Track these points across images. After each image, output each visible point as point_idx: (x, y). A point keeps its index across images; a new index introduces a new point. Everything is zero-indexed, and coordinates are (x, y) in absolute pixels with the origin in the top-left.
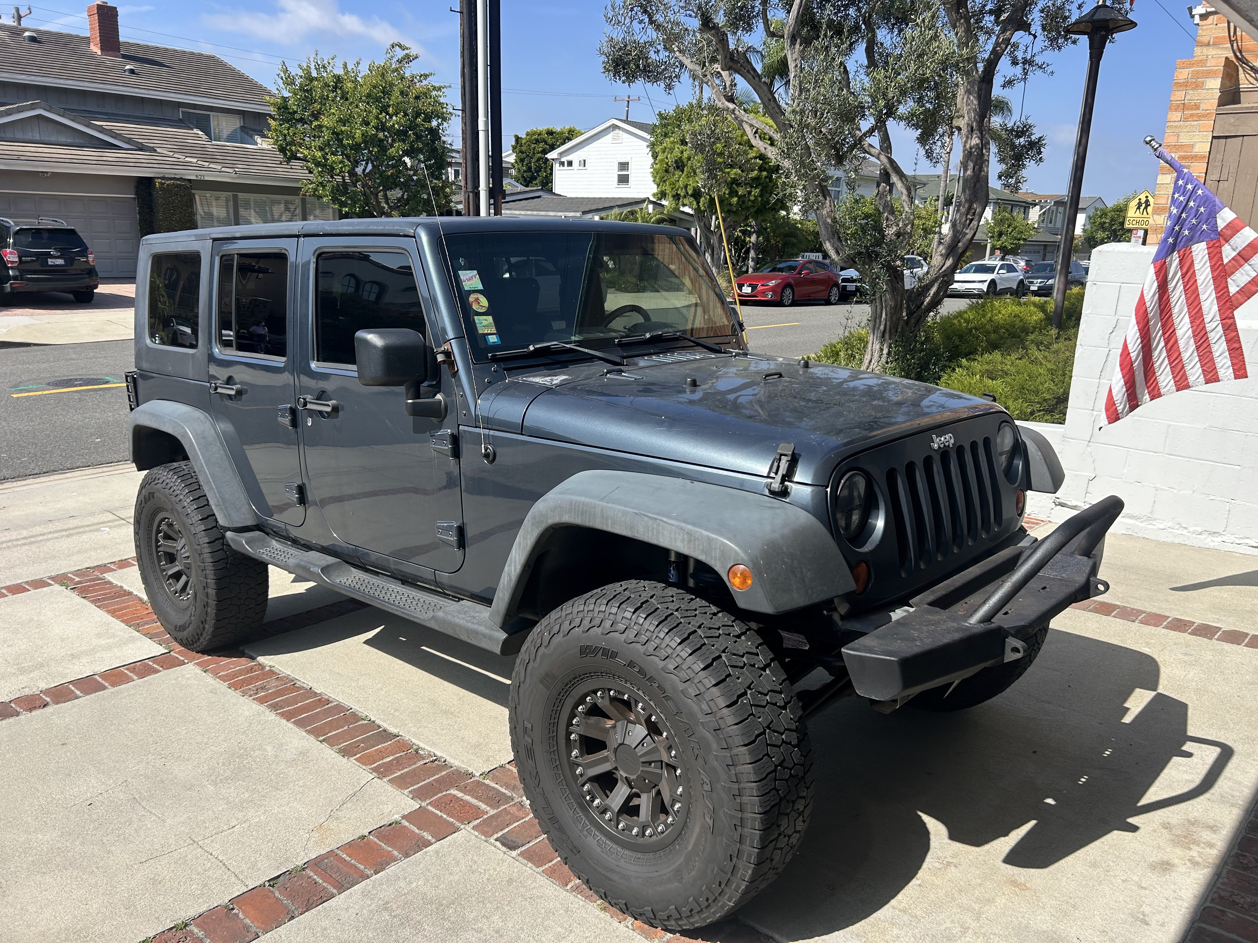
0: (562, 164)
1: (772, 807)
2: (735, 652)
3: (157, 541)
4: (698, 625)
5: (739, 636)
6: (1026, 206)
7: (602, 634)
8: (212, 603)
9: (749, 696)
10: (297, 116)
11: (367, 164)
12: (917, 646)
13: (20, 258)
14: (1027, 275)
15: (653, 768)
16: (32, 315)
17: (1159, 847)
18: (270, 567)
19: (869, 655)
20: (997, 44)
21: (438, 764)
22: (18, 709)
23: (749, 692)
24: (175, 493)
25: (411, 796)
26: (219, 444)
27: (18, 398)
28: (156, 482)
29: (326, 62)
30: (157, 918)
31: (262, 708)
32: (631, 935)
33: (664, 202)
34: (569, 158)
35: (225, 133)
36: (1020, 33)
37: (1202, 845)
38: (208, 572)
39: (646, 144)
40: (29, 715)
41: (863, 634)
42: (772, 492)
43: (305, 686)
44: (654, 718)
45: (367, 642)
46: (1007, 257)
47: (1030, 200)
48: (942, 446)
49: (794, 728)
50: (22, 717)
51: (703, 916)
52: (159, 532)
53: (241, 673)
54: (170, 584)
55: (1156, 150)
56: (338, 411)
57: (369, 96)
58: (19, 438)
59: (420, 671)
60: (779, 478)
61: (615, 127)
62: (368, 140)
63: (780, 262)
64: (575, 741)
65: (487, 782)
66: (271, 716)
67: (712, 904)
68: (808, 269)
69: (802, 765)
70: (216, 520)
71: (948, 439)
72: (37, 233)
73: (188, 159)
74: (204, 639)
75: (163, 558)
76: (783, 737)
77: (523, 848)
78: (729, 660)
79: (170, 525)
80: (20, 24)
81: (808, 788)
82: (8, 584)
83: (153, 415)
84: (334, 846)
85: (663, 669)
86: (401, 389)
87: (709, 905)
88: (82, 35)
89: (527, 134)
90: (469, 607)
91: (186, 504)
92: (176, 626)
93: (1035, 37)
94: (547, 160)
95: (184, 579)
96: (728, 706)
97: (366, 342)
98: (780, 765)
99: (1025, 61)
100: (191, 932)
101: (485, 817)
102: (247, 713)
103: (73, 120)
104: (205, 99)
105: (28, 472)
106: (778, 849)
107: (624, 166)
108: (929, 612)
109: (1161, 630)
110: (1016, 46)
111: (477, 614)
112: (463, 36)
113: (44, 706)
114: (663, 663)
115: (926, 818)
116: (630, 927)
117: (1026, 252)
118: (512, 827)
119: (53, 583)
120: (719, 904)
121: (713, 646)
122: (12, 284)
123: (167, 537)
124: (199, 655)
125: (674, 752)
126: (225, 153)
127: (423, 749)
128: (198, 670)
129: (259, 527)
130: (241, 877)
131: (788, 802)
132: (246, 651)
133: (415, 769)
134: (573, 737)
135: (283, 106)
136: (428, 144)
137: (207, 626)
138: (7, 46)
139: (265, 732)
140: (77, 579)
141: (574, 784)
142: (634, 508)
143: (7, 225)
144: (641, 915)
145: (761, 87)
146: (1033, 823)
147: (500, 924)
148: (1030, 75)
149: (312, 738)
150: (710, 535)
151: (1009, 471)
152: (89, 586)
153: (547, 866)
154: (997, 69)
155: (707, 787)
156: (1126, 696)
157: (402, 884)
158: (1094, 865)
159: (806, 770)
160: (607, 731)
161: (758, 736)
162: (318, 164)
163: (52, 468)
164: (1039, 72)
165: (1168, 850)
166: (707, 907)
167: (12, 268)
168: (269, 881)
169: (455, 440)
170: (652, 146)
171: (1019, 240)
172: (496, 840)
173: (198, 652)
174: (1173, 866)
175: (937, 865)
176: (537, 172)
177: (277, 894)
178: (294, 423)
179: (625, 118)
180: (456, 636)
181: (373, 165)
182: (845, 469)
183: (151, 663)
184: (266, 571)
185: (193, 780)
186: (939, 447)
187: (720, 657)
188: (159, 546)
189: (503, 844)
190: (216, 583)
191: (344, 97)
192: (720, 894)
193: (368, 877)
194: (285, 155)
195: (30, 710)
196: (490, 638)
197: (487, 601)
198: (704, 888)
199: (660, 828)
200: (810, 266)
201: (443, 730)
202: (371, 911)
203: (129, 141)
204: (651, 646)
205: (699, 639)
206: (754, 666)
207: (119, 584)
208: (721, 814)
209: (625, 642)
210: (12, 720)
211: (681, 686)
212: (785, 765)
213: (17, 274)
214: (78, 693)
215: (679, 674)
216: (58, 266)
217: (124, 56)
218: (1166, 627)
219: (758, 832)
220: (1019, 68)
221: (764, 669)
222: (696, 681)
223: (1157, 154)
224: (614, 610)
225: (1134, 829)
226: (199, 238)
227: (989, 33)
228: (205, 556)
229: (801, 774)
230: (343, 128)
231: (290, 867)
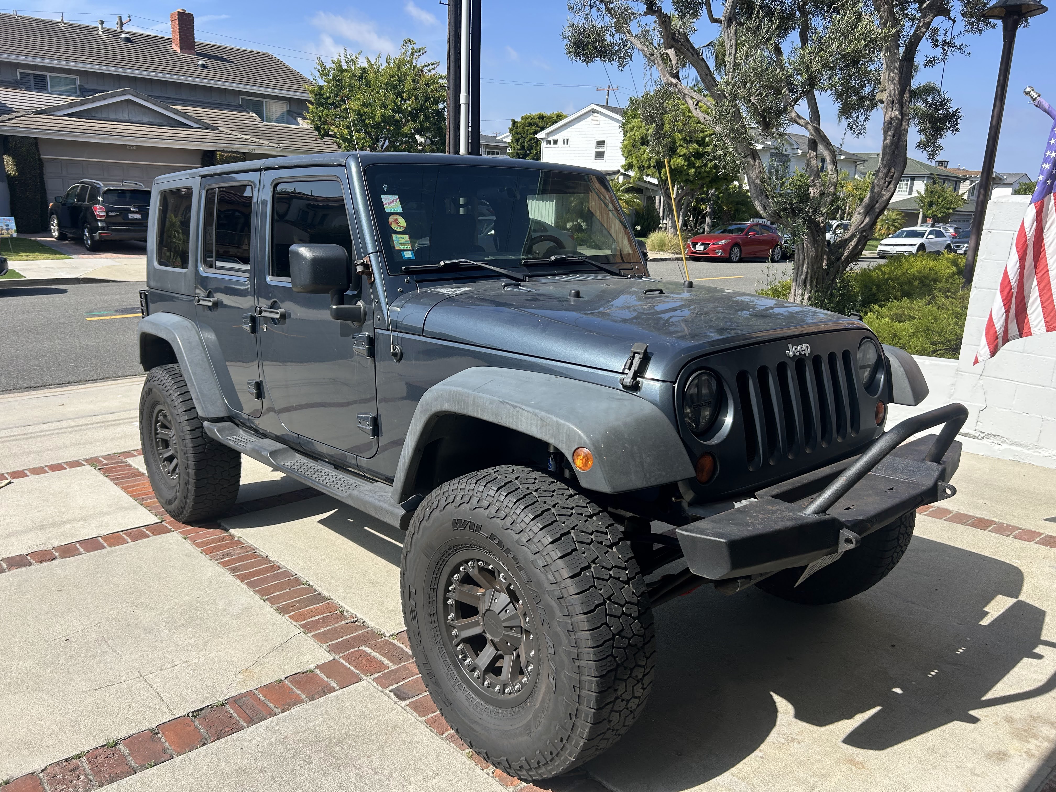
0: (549, 142)
1: (608, 672)
2: (584, 530)
3: (156, 430)
4: (552, 504)
5: (591, 516)
6: (957, 181)
7: (470, 509)
8: (192, 481)
9: (592, 569)
10: (330, 101)
11: (385, 141)
12: (748, 530)
13: (107, 212)
14: (955, 240)
15: (513, 633)
16: (115, 258)
17: (998, 738)
18: (243, 455)
19: (699, 536)
20: (918, 28)
21: (357, 624)
22: (32, 561)
23: (593, 566)
24: (167, 389)
25: (328, 649)
26: (201, 348)
27: (91, 321)
28: (154, 379)
29: (354, 57)
30: (94, 736)
31: (224, 571)
32: (489, 781)
33: (631, 173)
34: (555, 137)
35: (275, 116)
36: (941, 18)
37: (1041, 739)
38: (189, 455)
39: (618, 125)
40: (38, 565)
41: (700, 518)
42: (625, 387)
43: (263, 554)
44: (512, 586)
45: (321, 522)
46: (936, 224)
47: (961, 175)
48: (798, 354)
49: (636, 602)
50: (33, 567)
51: (548, 768)
52: (157, 422)
53: (213, 541)
54: (165, 465)
55: (1034, 100)
56: (285, 319)
57: (387, 84)
58: (86, 351)
59: (359, 547)
60: (631, 373)
61: (594, 111)
62: (387, 120)
63: (731, 225)
64: (452, 605)
65: (395, 642)
66: (229, 577)
67: (556, 758)
68: (754, 230)
69: (642, 636)
70: (197, 412)
71: (805, 349)
72: (122, 193)
73: (243, 136)
74: (187, 511)
75: (160, 444)
76: (624, 609)
77: (412, 700)
78: (577, 536)
79: (165, 416)
80: (122, 29)
81: (647, 658)
82: (51, 463)
83: (153, 324)
84: (253, 687)
85: (517, 542)
86: (328, 296)
87: (553, 759)
88: (166, 37)
89: (522, 118)
90: (381, 488)
91: (174, 398)
92: (167, 500)
93: (954, 21)
94: (537, 140)
95: (175, 461)
96: (571, 577)
97: (297, 254)
98: (619, 634)
99: (945, 43)
100: (119, 750)
101: (386, 671)
102: (210, 574)
103: (154, 104)
104: (260, 88)
105: (88, 378)
106: (616, 711)
107: (600, 144)
108: (769, 503)
109: (1033, 545)
110: (935, 31)
111: (386, 494)
112: (450, 25)
113: (53, 559)
114: (518, 536)
115: (776, 698)
116: (491, 774)
117: (956, 221)
118: (406, 681)
119: (85, 464)
120: (562, 759)
121: (564, 523)
122: (100, 233)
123: (164, 426)
124: (184, 525)
125: (528, 619)
126: (273, 131)
127: (347, 611)
128: (180, 537)
129: (230, 419)
130: (171, 707)
131: (625, 668)
132: (222, 524)
133: (337, 627)
134: (449, 602)
135: (319, 93)
136: (435, 124)
137: (188, 501)
138: (107, 45)
139: (221, 590)
140: (105, 462)
141: (449, 643)
142: (499, 397)
143: (98, 186)
144: (499, 764)
145: (699, 63)
146: (878, 708)
147: (378, 763)
148: (949, 57)
149: (258, 597)
150: (559, 420)
151: (871, 385)
152: (113, 467)
153: (429, 717)
154: (918, 49)
155: (551, 651)
156: (988, 599)
157: (302, 723)
158: (932, 751)
159: (646, 641)
160: (478, 598)
161: (597, 606)
162: (345, 140)
163: (107, 376)
164: (957, 53)
165: (1007, 741)
166: (551, 760)
167: (100, 221)
168: (193, 712)
169: (371, 341)
170: (623, 126)
171: (948, 209)
172: (391, 691)
173: (183, 523)
174: (1009, 756)
175: (782, 740)
176: (529, 150)
177: (197, 724)
178: (254, 329)
179: (605, 104)
180: (367, 512)
181: (390, 142)
182: (694, 367)
183: (145, 530)
184: (240, 457)
185: (153, 625)
186: (795, 355)
187: (569, 533)
188: (158, 434)
189: (396, 695)
190: (195, 465)
191: (367, 85)
192: (562, 749)
193: (275, 715)
194: (320, 132)
195: (41, 562)
196: (392, 514)
197: (390, 480)
198: (548, 743)
199: (517, 687)
200: (758, 229)
201: (367, 596)
202: (270, 744)
203: (197, 121)
204: (509, 520)
205: (551, 516)
206: (601, 543)
207: (136, 467)
208: (562, 675)
209: (488, 517)
210: (24, 569)
211: (532, 557)
212: (623, 634)
213: (104, 225)
214: (82, 550)
215: (530, 547)
216: (136, 219)
217: (198, 54)
218: (1038, 543)
219: (594, 694)
220: (939, 49)
221: (611, 547)
222: (545, 553)
223: (1036, 103)
224: (481, 488)
225: (974, 720)
226: (192, 176)
227: (913, 20)
228: (187, 441)
229: (640, 645)
230: (366, 110)
231: (213, 701)
